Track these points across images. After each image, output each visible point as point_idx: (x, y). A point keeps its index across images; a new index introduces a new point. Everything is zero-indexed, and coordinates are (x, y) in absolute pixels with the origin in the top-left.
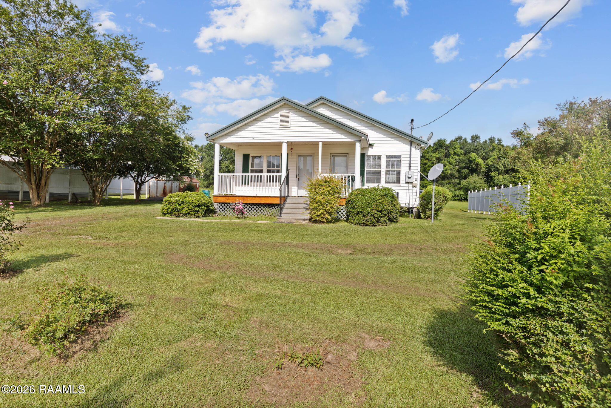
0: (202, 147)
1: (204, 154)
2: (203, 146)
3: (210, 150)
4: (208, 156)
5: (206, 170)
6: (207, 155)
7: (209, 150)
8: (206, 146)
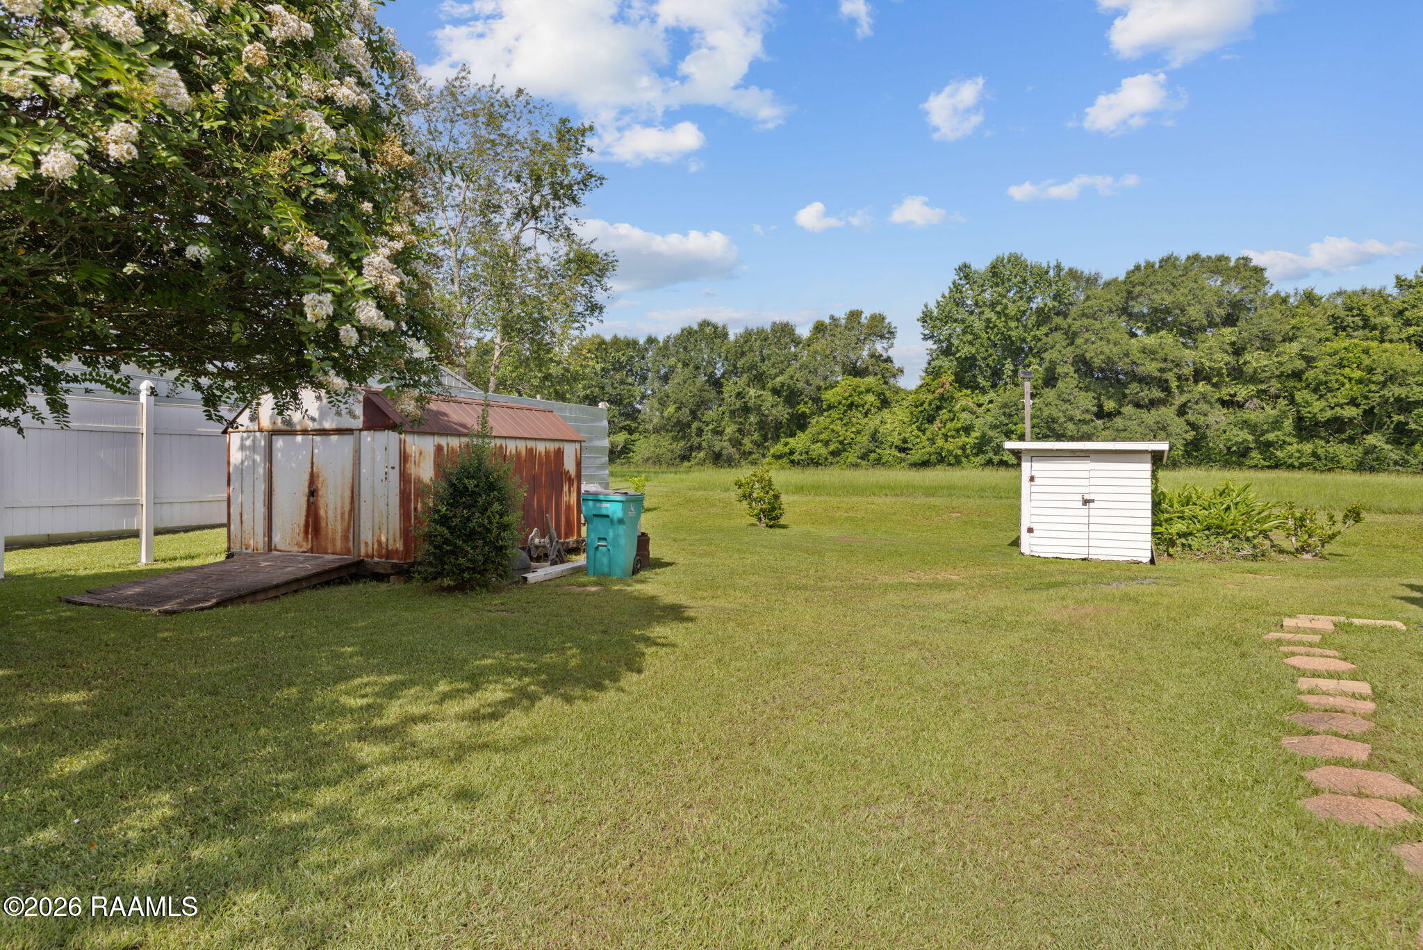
0: (667, 342)
1: (673, 360)
2: (669, 337)
3: (691, 347)
4: (686, 365)
5: (680, 408)
6: (680, 365)
7: (685, 348)
8: (677, 338)
